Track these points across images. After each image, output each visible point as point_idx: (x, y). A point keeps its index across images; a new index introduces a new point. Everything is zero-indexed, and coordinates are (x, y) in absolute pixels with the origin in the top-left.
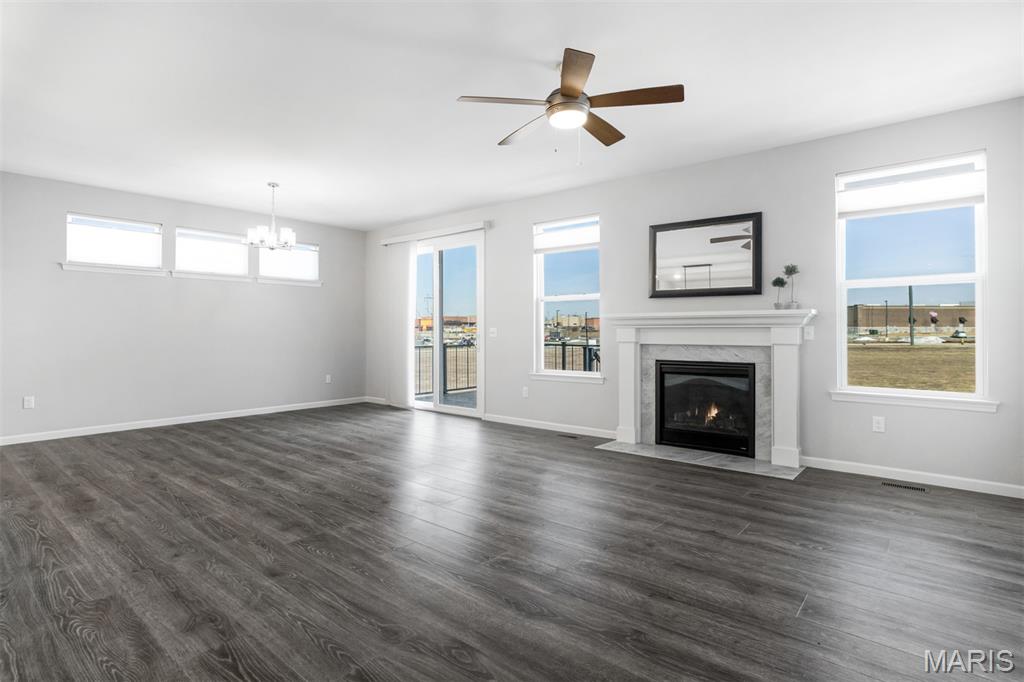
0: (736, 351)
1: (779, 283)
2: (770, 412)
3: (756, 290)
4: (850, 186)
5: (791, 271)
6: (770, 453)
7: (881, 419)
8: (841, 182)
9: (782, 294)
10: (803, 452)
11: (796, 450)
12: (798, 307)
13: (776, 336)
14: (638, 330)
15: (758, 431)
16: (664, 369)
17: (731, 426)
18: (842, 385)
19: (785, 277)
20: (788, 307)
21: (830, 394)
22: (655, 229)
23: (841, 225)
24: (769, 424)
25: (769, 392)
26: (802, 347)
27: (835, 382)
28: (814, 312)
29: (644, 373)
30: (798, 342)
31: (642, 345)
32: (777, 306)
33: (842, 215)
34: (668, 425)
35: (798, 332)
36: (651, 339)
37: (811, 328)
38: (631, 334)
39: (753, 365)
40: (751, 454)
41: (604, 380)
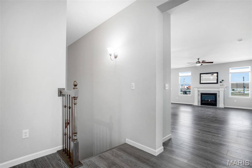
0: (214, 92)
1: (221, 82)
2: (219, 100)
3: (217, 83)
5: (223, 81)
6: (219, 106)
7: (236, 100)
8: (230, 69)
9: (221, 84)
10: (224, 105)
11: (223, 105)
12: (224, 85)
13: (220, 89)
14: (198, 88)
15: (217, 102)
16: (202, 94)
17: (213, 102)
19: (222, 81)
20: (222, 85)
21: (228, 97)
22: (201, 74)
23: (230, 74)
24: (219, 101)
25: (219, 97)
26: (224, 91)
27: (229, 95)
28: (226, 86)
29: (198, 95)
30: (224, 90)
31: (198, 91)
32: (221, 85)
33: (230, 73)
34: (202, 102)
35: (223, 89)
36: (200, 90)
37: (225, 88)
38: (197, 89)
39: (217, 93)
40: (216, 106)
41: (192, 96)
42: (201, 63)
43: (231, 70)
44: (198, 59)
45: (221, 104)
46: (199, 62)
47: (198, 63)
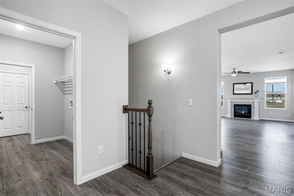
0: (248, 103)
1: (256, 93)
3: (252, 94)
4: (267, 79)
5: (258, 91)
6: (254, 118)
7: (271, 112)
8: (265, 79)
9: (256, 95)
10: (259, 117)
12: (259, 96)
13: (255, 101)
15: (252, 114)
16: (235, 105)
17: (247, 114)
18: (265, 108)
19: (257, 92)
21: (263, 109)
22: (234, 84)
23: (265, 85)
24: (254, 113)
25: (254, 108)
26: (259, 102)
28: (261, 97)
29: (232, 106)
31: (231, 102)
32: (255, 96)
33: (265, 83)
34: (236, 114)
35: (258, 100)
36: (233, 101)
37: (261, 100)
38: (230, 100)
39: (251, 105)
40: (251, 118)
41: (224, 107)
42: (237, 74)
43: (267, 81)
44: (234, 69)
45: (255, 116)
46: (235, 72)
47: (233, 73)
